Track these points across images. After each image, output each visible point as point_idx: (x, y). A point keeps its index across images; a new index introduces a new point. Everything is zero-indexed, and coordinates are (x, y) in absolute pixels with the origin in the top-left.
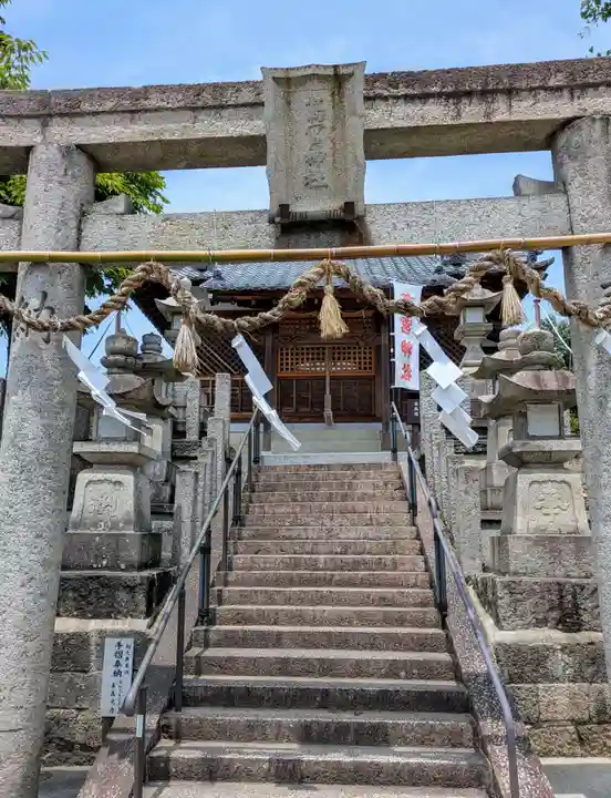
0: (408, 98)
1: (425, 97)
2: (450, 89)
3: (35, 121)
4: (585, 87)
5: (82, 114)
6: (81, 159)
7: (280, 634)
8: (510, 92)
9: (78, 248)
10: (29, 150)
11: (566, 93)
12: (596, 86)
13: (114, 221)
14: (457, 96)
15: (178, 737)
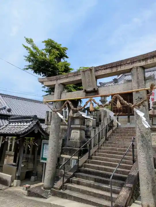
0: (104, 69)
1: (107, 69)
2: (110, 67)
3: (55, 81)
4: (134, 62)
5: (61, 79)
6: (61, 85)
7: (100, 162)
8: (121, 65)
9: (60, 99)
10: (55, 84)
11: (131, 64)
12: (136, 62)
13: (65, 94)
14: (112, 67)
15: (76, 177)
